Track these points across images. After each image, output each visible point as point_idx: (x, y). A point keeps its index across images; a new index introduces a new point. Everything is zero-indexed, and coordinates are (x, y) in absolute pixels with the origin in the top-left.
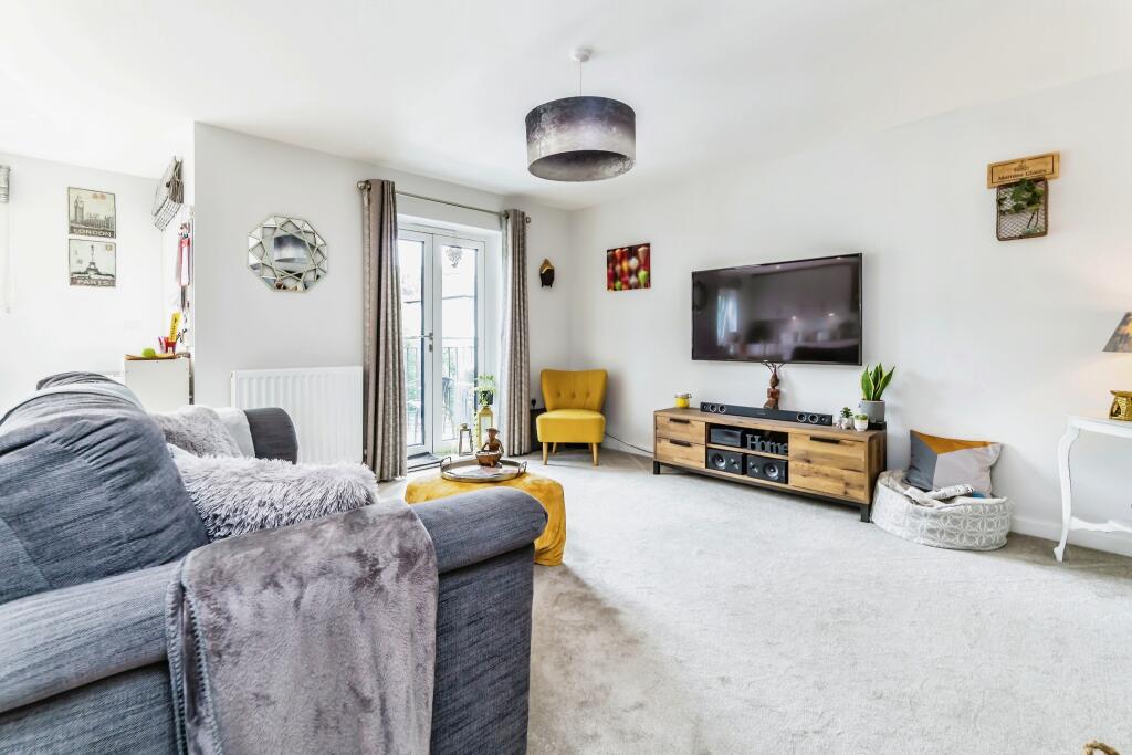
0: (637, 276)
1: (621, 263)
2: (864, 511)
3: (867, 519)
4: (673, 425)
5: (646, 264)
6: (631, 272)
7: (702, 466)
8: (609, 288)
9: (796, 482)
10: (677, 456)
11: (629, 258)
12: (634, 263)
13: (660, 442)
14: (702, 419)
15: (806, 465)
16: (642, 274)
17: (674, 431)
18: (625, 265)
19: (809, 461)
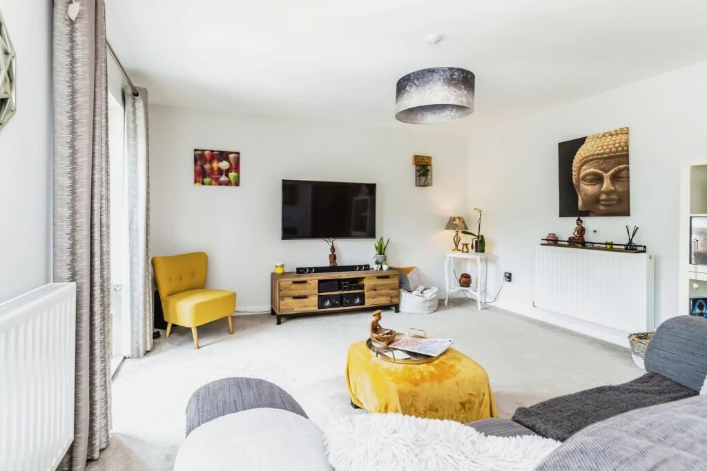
0: (227, 176)
1: (211, 162)
2: (397, 308)
3: (397, 311)
4: (294, 286)
5: (236, 167)
6: (220, 172)
7: (316, 309)
8: (195, 182)
9: (369, 302)
10: (297, 307)
11: (220, 160)
12: (224, 165)
13: (283, 300)
14: (315, 278)
15: (374, 292)
16: (232, 175)
17: (296, 290)
18: (215, 165)
19: (375, 290)
